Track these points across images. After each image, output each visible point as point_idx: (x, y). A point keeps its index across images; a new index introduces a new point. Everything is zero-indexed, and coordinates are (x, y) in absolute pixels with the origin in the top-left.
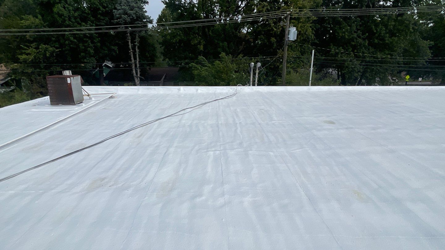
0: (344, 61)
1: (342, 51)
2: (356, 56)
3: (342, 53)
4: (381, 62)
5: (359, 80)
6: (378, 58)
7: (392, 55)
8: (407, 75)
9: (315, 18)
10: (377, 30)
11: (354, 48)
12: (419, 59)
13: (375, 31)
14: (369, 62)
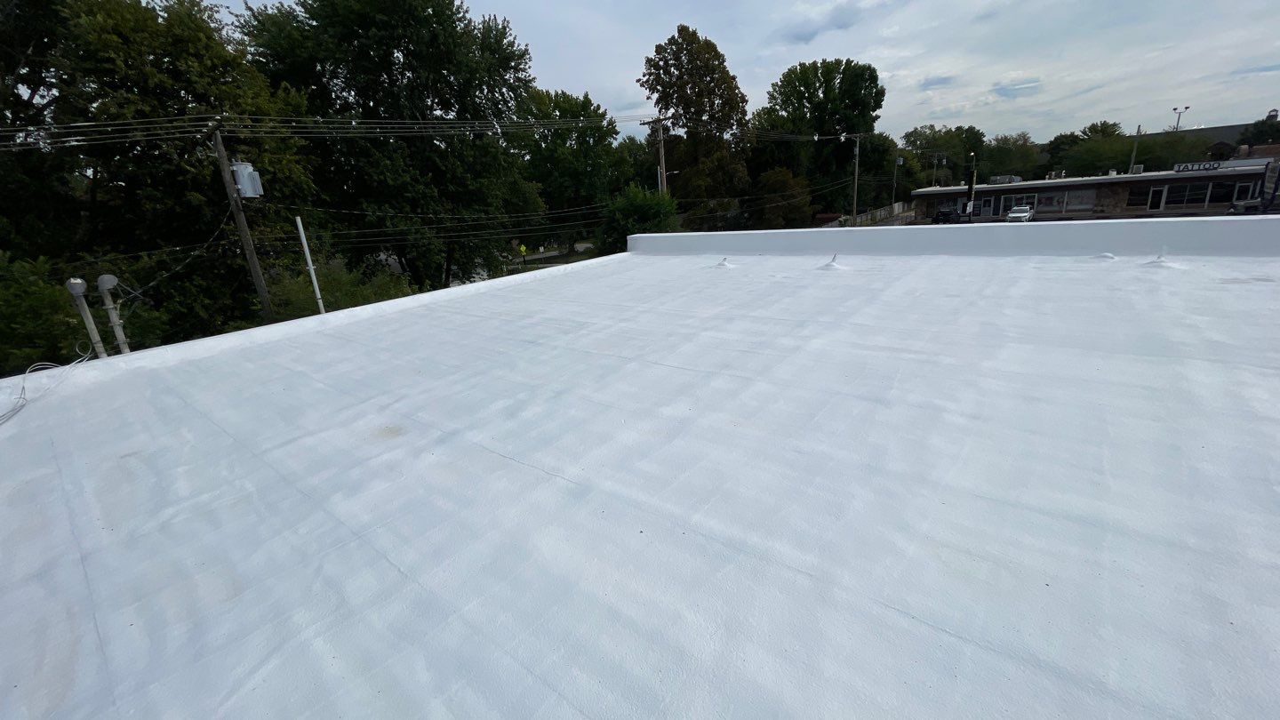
0: (402, 233)
1: (391, 212)
2: (425, 222)
3: (392, 218)
4: (475, 228)
5: (445, 267)
6: (466, 221)
7: (487, 213)
8: (520, 244)
9: (303, 142)
10: (446, 167)
11: (414, 204)
12: (531, 216)
13: (444, 168)
14: (452, 230)
